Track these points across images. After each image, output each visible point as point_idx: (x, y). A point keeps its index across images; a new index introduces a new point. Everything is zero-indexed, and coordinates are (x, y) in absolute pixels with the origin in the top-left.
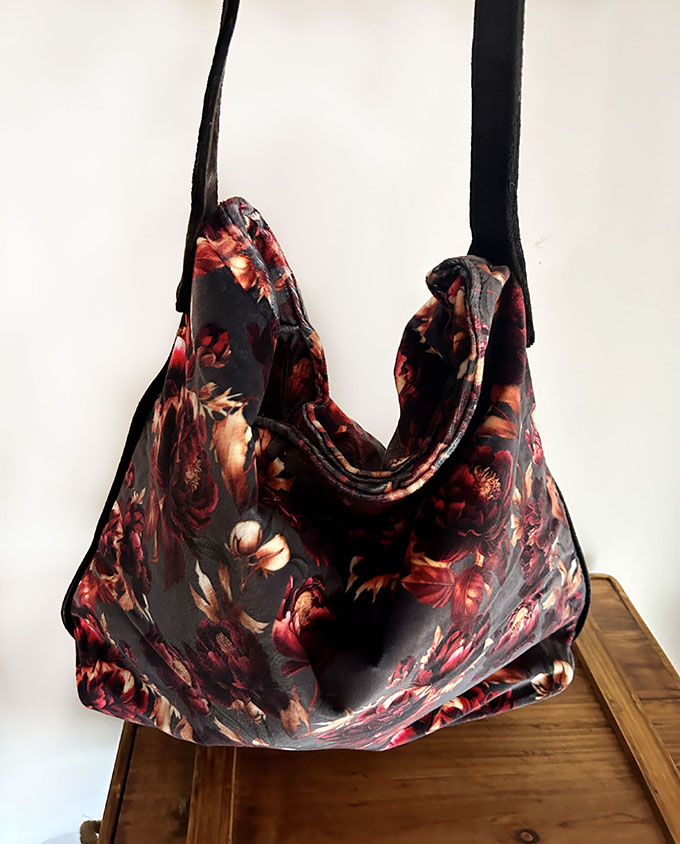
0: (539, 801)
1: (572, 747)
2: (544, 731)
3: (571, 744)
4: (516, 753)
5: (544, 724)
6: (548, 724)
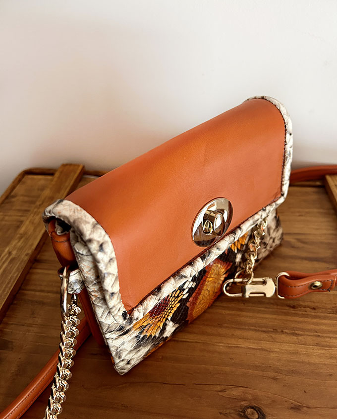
0: (275, 379)
1: (324, 331)
2: (298, 312)
3: (324, 328)
4: (264, 329)
5: (300, 306)
6: (305, 307)
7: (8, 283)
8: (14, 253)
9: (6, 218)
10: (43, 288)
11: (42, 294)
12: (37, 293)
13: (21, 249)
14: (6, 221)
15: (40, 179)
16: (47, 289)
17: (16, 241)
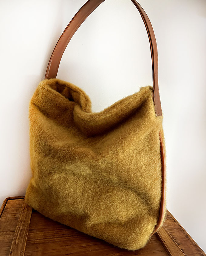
7: (24, 238)
8: (21, 227)
9: (8, 217)
10: (37, 239)
11: (37, 240)
12: (35, 241)
13: (23, 226)
14: (8, 218)
15: (16, 201)
16: (39, 239)
17: (20, 223)
